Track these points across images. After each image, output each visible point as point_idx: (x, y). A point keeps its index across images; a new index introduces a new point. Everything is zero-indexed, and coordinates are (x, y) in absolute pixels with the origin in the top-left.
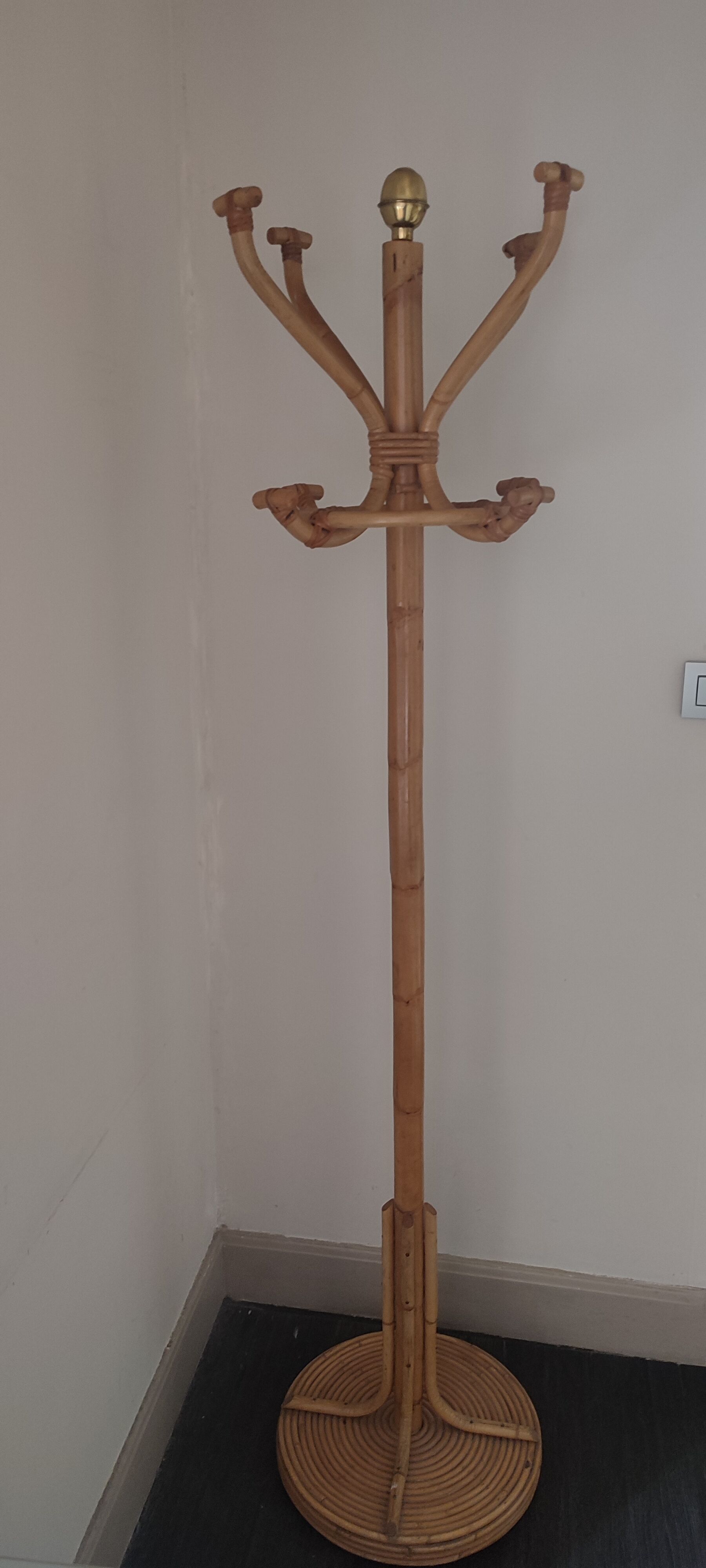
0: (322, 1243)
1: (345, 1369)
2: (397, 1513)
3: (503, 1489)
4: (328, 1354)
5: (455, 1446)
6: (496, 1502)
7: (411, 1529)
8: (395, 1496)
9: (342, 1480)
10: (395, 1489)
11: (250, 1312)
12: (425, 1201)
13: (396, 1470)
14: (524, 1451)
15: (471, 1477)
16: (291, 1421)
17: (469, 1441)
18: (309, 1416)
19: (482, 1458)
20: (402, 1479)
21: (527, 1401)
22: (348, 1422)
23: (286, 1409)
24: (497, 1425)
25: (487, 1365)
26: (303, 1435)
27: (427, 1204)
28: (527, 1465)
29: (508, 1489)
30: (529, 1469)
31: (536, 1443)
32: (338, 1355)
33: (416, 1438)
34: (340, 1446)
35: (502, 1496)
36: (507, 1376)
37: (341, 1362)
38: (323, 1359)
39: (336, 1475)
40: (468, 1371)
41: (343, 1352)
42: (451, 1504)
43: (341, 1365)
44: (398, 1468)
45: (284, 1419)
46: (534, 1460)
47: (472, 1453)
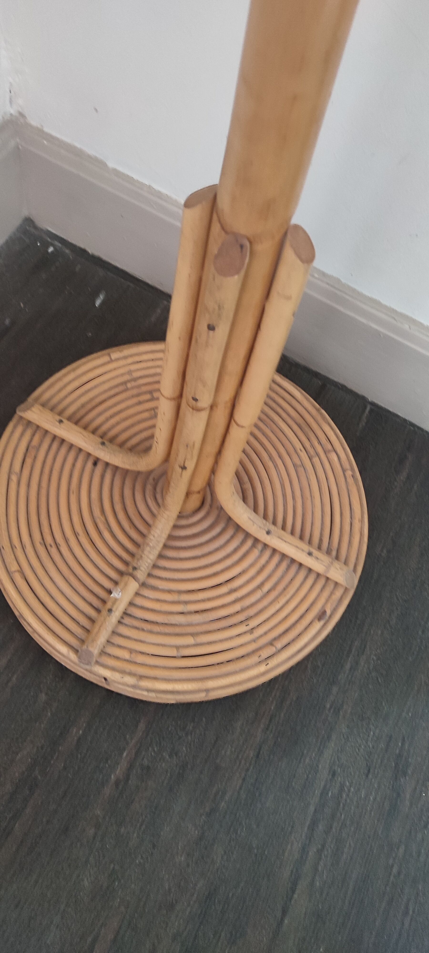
0: (159, 195)
1: (129, 385)
2: (102, 639)
3: (271, 643)
4: (114, 356)
5: (235, 550)
6: (254, 659)
7: (117, 658)
8: (110, 611)
9: (54, 551)
10: (116, 600)
11: (51, 249)
12: (295, 220)
13: (130, 570)
14: (326, 594)
15: (237, 607)
16: (22, 435)
17: (256, 552)
18: (47, 441)
19: (262, 584)
20: (133, 586)
21: (362, 521)
22: (100, 467)
23: (21, 418)
24: (303, 550)
25: (329, 447)
26: (29, 461)
27: (297, 227)
28: (321, 616)
29: (279, 645)
30: (322, 623)
31: (346, 590)
32: (130, 360)
33: (183, 522)
34: (73, 499)
35: (270, 650)
36: (349, 473)
37: (130, 372)
38: (106, 359)
39: (49, 539)
40: (298, 446)
41: (137, 359)
42: (190, 640)
43: (127, 377)
44: (135, 568)
45: (15, 427)
46: (334, 610)
47: (252, 572)
